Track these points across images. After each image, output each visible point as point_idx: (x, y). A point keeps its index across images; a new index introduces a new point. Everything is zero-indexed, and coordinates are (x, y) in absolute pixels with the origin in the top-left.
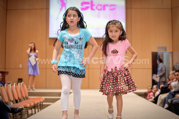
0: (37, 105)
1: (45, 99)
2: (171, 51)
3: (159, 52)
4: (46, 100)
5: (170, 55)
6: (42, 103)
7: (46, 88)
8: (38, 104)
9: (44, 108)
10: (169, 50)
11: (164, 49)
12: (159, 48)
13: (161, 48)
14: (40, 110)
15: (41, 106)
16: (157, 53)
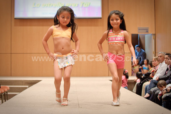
1: (10, 88)
2: (154, 33)
3: (140, 34)
4: (11, 90)
5: (153, 37)
7: (11, 76)
8: (2, 94)
9: (9, 99)
10: (152, 31)
11: (146, 31)
12: (139, 29)
13: (142, 29)
14: (4, 101)
15: (6, 96)
16: (137, 35)
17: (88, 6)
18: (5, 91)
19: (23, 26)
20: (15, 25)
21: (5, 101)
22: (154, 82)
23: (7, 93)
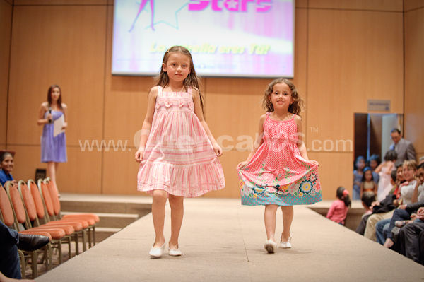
0: (83, 233)
1: (100, 218)
2: (402, 113)
3: (372, 114)
4: (103, 222)
6: (94, 228)
7: (102, 192)
8: (85, 231)
10: (396, 109)
11: (384, 107)
12: (371, 104)
13: (377, 104)
14: (87, 244)
15: (92, 235)
16: (366, 116)
17: (266, 53)
18: (90, 225)
19: (130, 90)
20: (114, 89)
21: (90, 247)
22: (400, 214)
23: (94, 230)
